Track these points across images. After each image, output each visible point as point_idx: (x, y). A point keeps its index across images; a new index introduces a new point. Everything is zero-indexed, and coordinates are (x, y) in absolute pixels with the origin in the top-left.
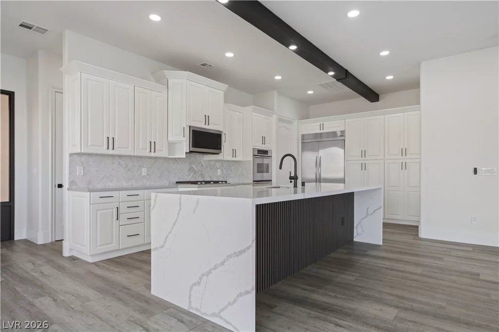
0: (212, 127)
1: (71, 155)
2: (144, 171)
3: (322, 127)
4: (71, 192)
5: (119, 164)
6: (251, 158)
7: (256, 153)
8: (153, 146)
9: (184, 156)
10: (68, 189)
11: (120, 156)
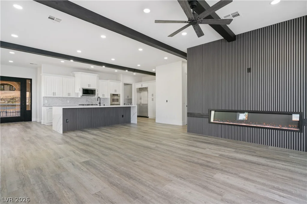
0: (92, 88)
1: (43, 97)
2: (68, 102)
3: (142, 85)
4: (43, 107)
5: (59, 99)
6: (109, 97)
7: (112, 95)
8: (69, 94)
9: (80, 97)
10: (43, 106)
11: (57, 97)
